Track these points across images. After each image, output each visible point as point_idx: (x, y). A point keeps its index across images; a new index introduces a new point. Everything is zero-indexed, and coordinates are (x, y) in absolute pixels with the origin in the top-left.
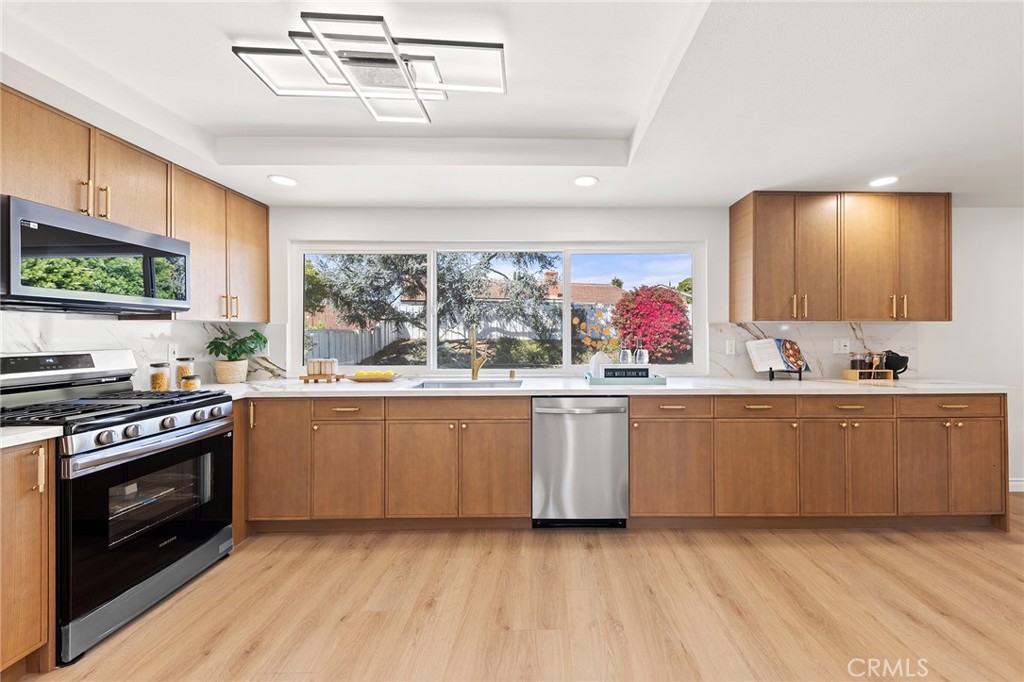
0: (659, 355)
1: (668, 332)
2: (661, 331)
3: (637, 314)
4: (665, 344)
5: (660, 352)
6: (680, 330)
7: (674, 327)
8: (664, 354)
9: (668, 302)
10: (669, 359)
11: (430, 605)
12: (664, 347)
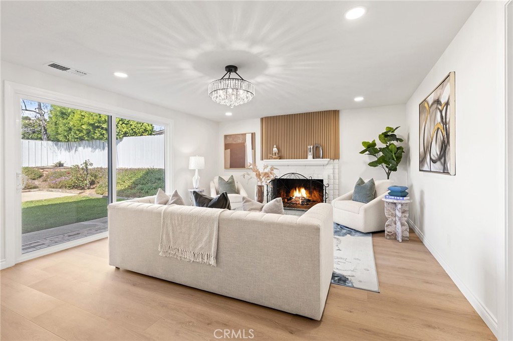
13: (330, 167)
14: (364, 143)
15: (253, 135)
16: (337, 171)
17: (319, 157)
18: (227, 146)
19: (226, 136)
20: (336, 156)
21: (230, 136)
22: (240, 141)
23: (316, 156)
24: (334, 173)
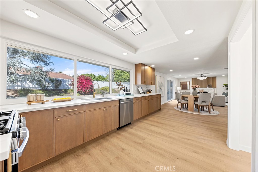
0: (87, 93)
1: (89, 87)
2: (87, 87)
3: (80, 82)
4: (88, 90)
5: (87, 92)
6: (92, 87)
7: (90, 86)
8: (88, 93)
9: (89, 80)
10: (89, 94)
11: (123, 149)
12: (88, 91)
13: (214, 89)
14: (224, 84)
15: (189, 82)
16: (215, 90)
17: (210, 87)
18: (181, 85)
19: (181, 82)
20: (215, 87)
21: (182, 82)
22: (185, 83)
23: (209, 87)
24: (214, 91)
